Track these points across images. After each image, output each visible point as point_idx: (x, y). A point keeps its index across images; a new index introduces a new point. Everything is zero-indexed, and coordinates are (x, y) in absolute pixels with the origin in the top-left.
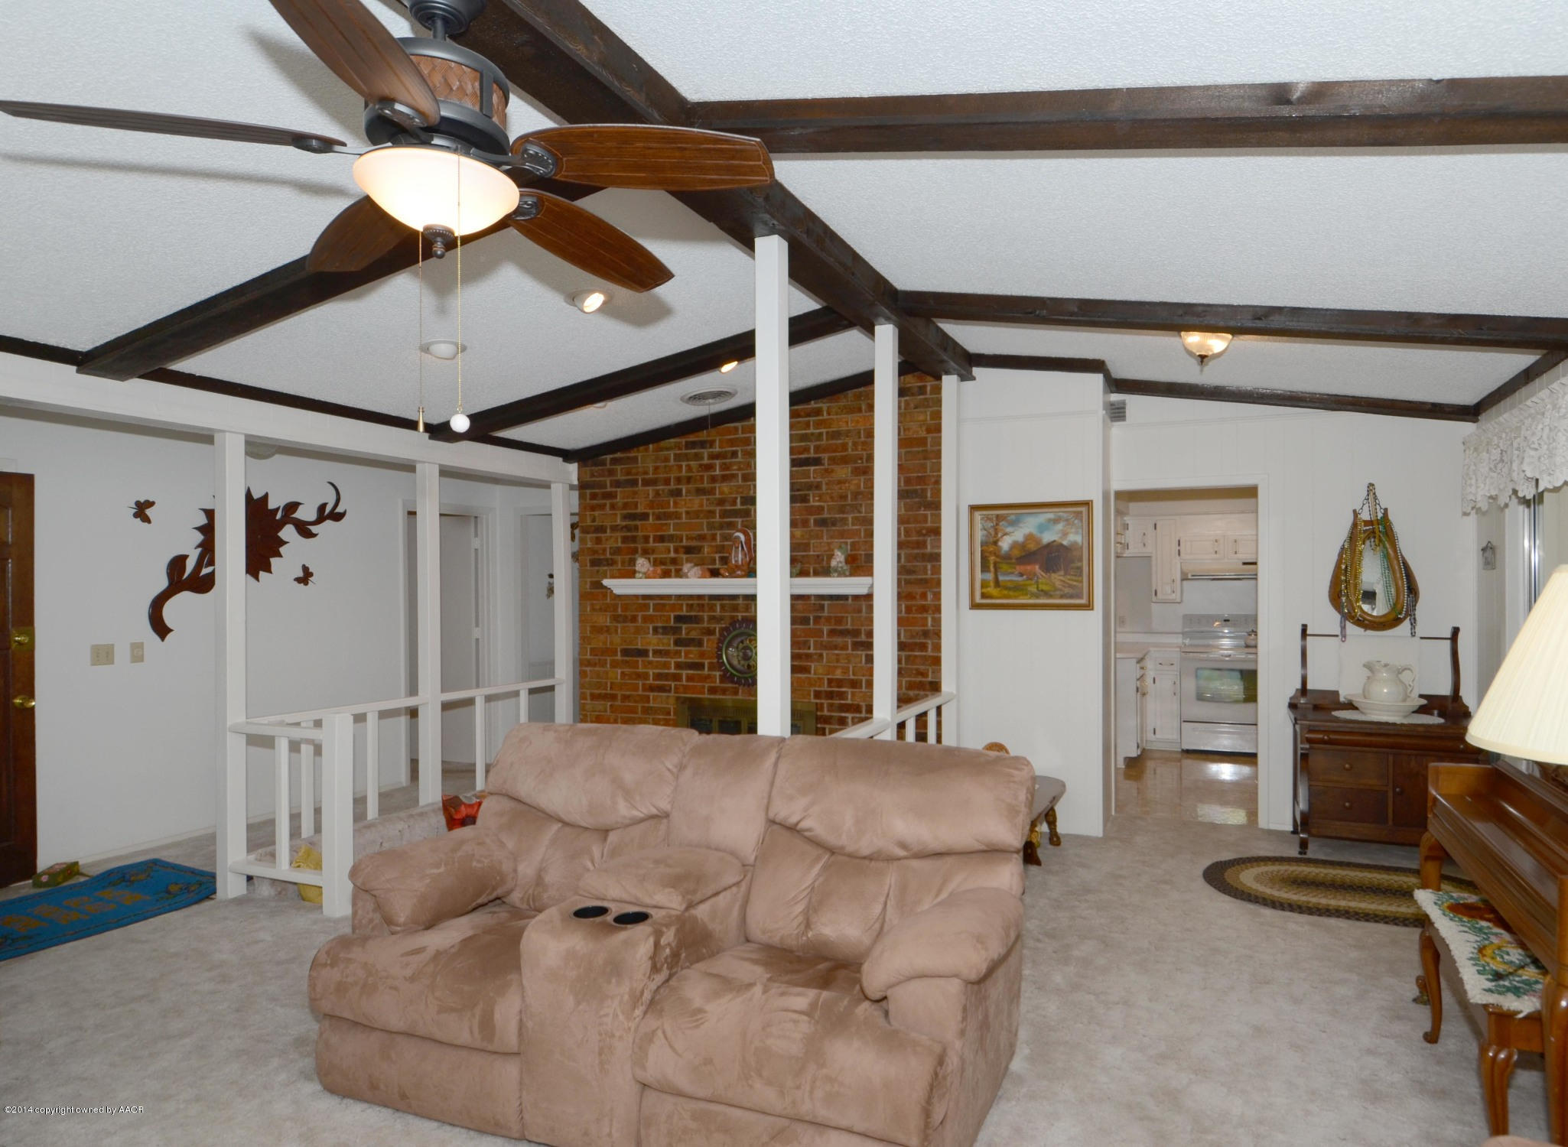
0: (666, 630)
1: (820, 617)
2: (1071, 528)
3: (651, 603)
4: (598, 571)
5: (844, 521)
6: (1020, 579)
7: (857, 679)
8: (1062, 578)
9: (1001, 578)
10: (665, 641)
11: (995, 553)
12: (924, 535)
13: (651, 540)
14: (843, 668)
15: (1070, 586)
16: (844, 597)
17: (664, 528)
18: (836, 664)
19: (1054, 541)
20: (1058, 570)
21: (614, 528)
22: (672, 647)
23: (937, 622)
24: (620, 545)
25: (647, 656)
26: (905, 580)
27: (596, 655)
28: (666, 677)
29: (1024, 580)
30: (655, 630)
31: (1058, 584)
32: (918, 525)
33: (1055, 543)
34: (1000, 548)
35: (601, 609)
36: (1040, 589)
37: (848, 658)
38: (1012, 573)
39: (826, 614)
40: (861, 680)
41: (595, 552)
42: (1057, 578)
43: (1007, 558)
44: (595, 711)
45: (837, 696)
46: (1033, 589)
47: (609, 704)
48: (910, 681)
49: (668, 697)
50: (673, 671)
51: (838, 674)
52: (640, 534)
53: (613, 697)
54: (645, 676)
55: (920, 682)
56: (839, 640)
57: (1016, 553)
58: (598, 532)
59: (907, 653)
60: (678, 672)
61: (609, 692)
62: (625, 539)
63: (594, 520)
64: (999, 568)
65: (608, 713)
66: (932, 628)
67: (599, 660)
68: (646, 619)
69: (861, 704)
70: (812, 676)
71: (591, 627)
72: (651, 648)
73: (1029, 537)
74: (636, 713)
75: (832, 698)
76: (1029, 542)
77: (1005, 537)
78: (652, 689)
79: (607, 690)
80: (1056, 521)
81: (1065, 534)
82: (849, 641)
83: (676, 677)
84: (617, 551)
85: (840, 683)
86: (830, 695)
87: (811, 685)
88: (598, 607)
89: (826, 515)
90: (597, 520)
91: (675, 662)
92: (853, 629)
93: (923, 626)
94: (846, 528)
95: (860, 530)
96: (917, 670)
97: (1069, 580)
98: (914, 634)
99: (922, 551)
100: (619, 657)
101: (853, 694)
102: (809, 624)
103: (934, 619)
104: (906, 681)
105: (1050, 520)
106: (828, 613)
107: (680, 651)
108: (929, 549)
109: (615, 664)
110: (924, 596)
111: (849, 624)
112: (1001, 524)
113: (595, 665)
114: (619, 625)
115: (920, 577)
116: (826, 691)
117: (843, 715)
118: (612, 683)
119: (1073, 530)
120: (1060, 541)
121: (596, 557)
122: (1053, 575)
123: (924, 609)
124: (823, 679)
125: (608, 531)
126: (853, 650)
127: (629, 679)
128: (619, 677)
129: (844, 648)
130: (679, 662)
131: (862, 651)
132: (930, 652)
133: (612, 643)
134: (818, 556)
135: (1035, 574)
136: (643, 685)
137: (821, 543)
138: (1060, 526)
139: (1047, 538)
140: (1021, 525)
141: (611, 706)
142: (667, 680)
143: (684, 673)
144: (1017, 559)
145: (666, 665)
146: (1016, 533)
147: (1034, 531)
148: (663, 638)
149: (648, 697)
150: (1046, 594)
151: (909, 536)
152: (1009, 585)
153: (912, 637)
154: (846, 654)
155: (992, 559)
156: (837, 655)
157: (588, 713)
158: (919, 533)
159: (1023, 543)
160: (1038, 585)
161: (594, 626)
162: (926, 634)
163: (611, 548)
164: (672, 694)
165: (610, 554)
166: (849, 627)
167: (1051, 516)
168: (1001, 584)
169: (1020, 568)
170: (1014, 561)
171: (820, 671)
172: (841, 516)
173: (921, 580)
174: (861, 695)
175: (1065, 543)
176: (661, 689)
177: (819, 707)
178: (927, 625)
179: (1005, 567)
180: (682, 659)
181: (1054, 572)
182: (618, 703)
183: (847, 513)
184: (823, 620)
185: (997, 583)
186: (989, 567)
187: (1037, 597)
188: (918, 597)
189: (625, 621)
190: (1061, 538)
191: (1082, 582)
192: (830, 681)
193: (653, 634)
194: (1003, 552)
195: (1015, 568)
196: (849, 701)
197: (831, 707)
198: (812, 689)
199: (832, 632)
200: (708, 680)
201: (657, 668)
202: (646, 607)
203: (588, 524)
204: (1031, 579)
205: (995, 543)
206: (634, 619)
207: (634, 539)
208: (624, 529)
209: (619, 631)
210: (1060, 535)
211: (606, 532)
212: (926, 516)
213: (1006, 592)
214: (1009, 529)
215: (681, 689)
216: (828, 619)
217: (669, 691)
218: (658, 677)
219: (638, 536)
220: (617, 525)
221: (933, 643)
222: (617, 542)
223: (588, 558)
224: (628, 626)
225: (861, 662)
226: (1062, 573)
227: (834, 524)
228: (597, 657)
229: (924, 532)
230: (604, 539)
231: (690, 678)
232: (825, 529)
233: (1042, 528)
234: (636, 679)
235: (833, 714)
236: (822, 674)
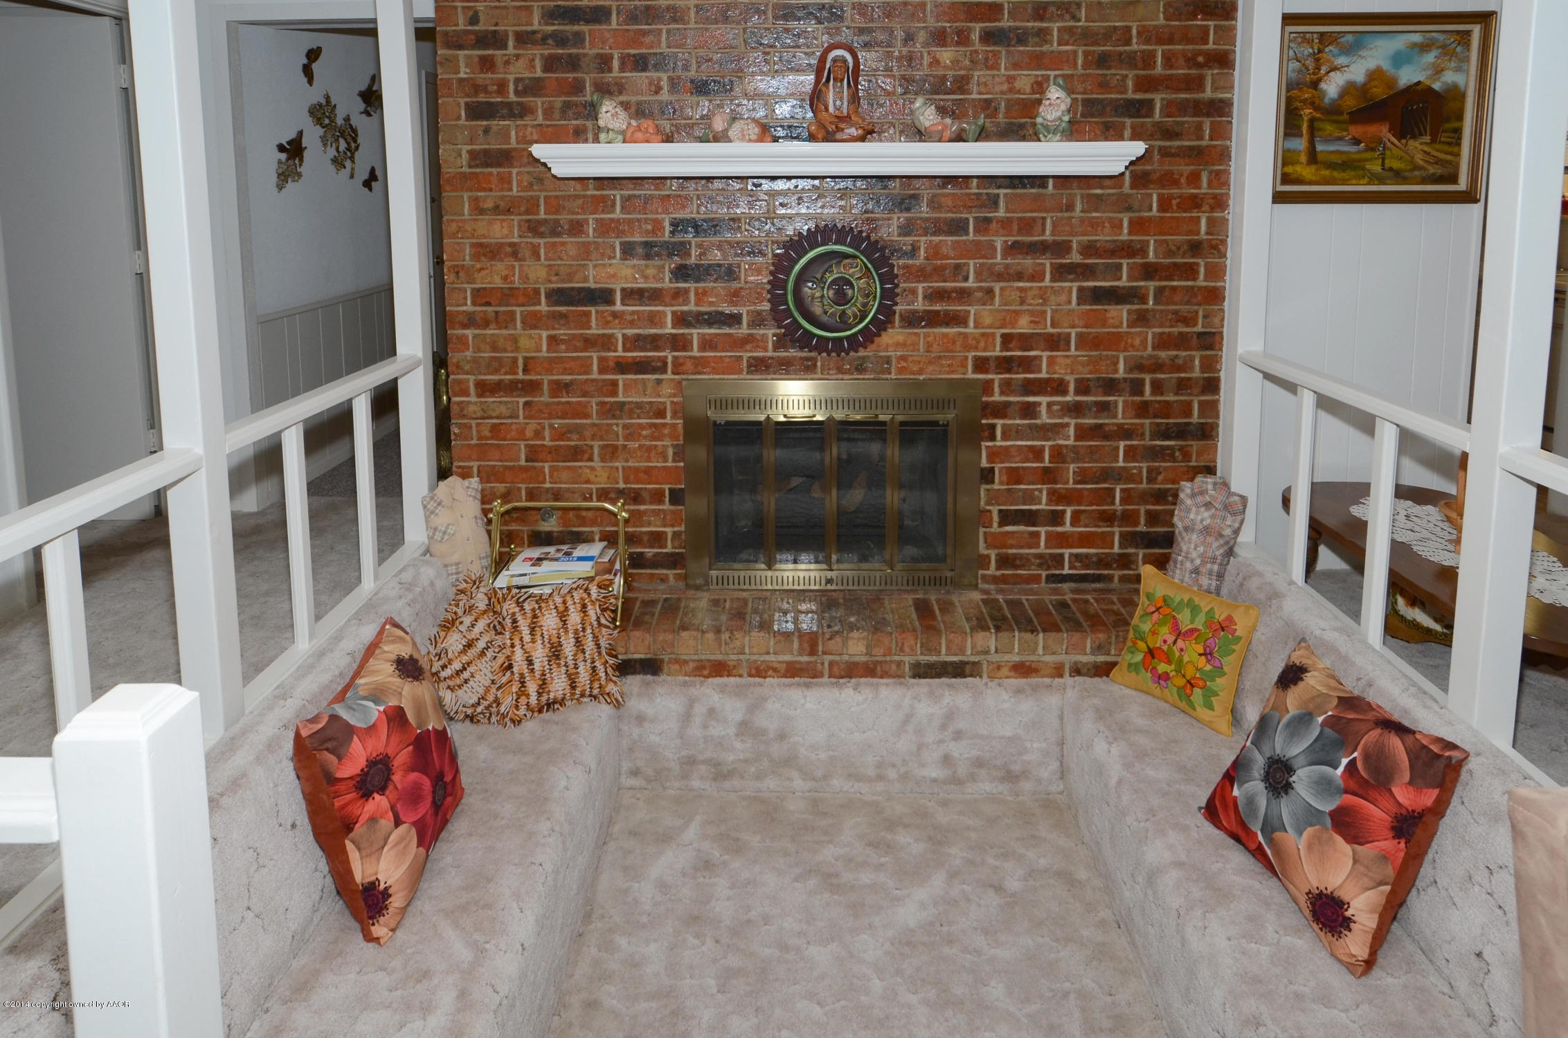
0: (649, 250)
1: (988, 220)
2: (1450, 60)
3: (618, 195)
4: (487, 130)
5: (1043, 34)
6: (1353, 149)
7: (1059, 334)
8: (1426, 148)
9: (1320, 147)
10: (651, 272)
11: (1313, 104)
12: (1199, 66)
13: (616, 64)
14: (1032, 313)
15: (1438, 162)
16: (1039, 181)
17: (647, 40)
18: (1018, 308)
19: (1419, 83)
20: (1421, 135)
21: (524, 39)
22: (667, 283)
23: (1219, 227)
24: (539, 73)
25: (610, 302)
26: (1160, 148)
27: (488, 304)
28: (654, 342)
29: (1359, 152)
30: (628, 250)
31: (1419, 159)
32: (1190, 47)
33: (1419, 88)
34: (1324, 93)
35: (496, 210)
36: (1387, 166)
37: (1043, 295)
38: (1340, 139)
39: (1001, 213)
40: (1069, 335)
41: (477, 88)
42: (1418, 147)
43: (1332, 112)
44: (491, 418)
45: (1019, 366)
46: (1376, 167)
47: (522, 400)
48: (1161, 334)
49: (659, 382)
50: (669, 329)
51: (1024, 326)
52: (589, 50)
53: (532, 387)
54: (606, 342)
55: (1180, 333)
56: (1028, 262)
57: (1351, 103)
58: (486, 47)
59: (1158, 284)
60: (681, 331)
61: (520, 376)
62: (551, 64)
63: (474, 20)
64: (1320, 130)
65: (521, 419)
66: (1205, 237)
67: (497, 313)
68: (605, 228)
69: (1067, 378)
70: (970, 329)
71: (473, 245)
72: (617, 287)
73: (1375, 75)
74: (587, 416)
75: (1009, 371)
76: (1373, 84)
77: (1332, 74)
78: (623, 367)
79: (516, 373)
80: (1424, 48)
81: (1438, 71)
82: (1047, 263)
83: (679, 343)
84: (533, 87)
85: (1026, 341)
86: (1005, 364)
87: (967, 348)
88: (489, 204)
89: (1006, 23)
90: (482, 17)
91: (674, 313)
92: (1054, 241)
93: (1190, 232)
94: (1046, 48)
95: (1075, 52)
96: (1176, 312)
97: (1437, 151)
98: (1174, 248)
99: (1195, 96)
100: (543, 307)
101: (1051, 361)
102: (967, 234)
103: (1211, 221)
104: (1154, 334)
105: (1414, 45)
106: (1007, 211)
107: (687, 291)
108: (1208, 93)
109: (533, 322)
110: (1194, 179)
111: (1048, 232)
112: (1327, 50)
113: (486, 324)
114: (542, 241)
115: (1187, 143)
116: (998, 358)
117: (1031, 399)
118: (526, 359)
119: (1453, 64)
120: (1428, 83)
121: (482, 98)
122: (1411, 142)
123: (1194, 203)
124: (993, 335)
125: (511, 44)
126: (1053, 280)
127: (567, 351)
128: (544, 348)
129: (1037, 276)
130: (683, 312)
131: (1072, 281)
132: (1201, 281)
133: (524, 278)
134: (988, 101)
135: (1380, 141)
136: (601, 360)
137: (993, 76)
138: (1430, 57)
139: (1408, 76)
140: (1362, 53)
141: (526, 404)
142: (657, 349)
143: (695, 333)
144: (1351, 114)
145: (654, 319)
146: (1352, 68)
147: (1386, 65)
148: (647, 266)
149: (615, 384)
150: (1398, 176)
151: (1171, 67)
152: (1334, 158)
153: (1170, 253)
154: (1040, 288)
155: (1307, 112)
156: (1021, 289)
157: (474, 423)
158: (1191, 61)
159: (1365, 84)
160: (1383, 160)
161: (481, 245)
162: (1195, 248)
163: (517, 81)
164: (669, 375)
165: (517, 93)
166: (1048, 236)
167: (1417, 38)
168: (1320, 157)
169: (1356, 130)
170: (1346, 117)
171: (988, 321)
172: (1038, 24)
173: (1191, 148)
174: (1068, 361)
175: (1437, 86)
176: (641, 367)
177: (987, 387)
178: (1198, 233)
179: (1329, 128)
180: (691, 307)
181: (1414, 137)
182: (545, 398)
183: (1050, 20)
184: (994, 225)
185: (1313, 157)
186: (1299, 128)
187: (1382, 181)
188: (1183, 180)
189: (554, 233)
190: (1429, 77)
191: (1458, 155)
192: (1006, 339)
193: (623, 259)
194: (1326, 100)
195: (1346, 130)
196: (1043, 375)
197: (1007, 387)
198: (971, 355)
199: (1013, 249)
200: (748, 347)
201: (632, 324)
202: (605, 204)
203: (461, 27)
204: (1373, 150)
205: (1315, 85)
206: (577, 228)
207: (573, 63)
208: (550, 41)
209: (542, 252)
210: (1429, 72)
211: (505, 47)
212: (1206, 30)
213: (1326, 172)
214: (1341, 60)
215: (689, 365)
216: (1005, 224)
217: (663, 369)
218: (634, 342)
219: (585, 55)
220: (534, 32)
221: (1206, 264)
222: (532, 67)
223: (462, 101)
224: (563, 244)
225: (1070, 302)
226: (1427, 139)
227: (1021, 40)
228: (490, 309)
229: (1200, 59)
230: (499, 62)
231: (707, 344)
232: (1003, 50)
233: (1399, 59)
234: (584, 350)
235: (1011, 399)
236: (990, 327)
